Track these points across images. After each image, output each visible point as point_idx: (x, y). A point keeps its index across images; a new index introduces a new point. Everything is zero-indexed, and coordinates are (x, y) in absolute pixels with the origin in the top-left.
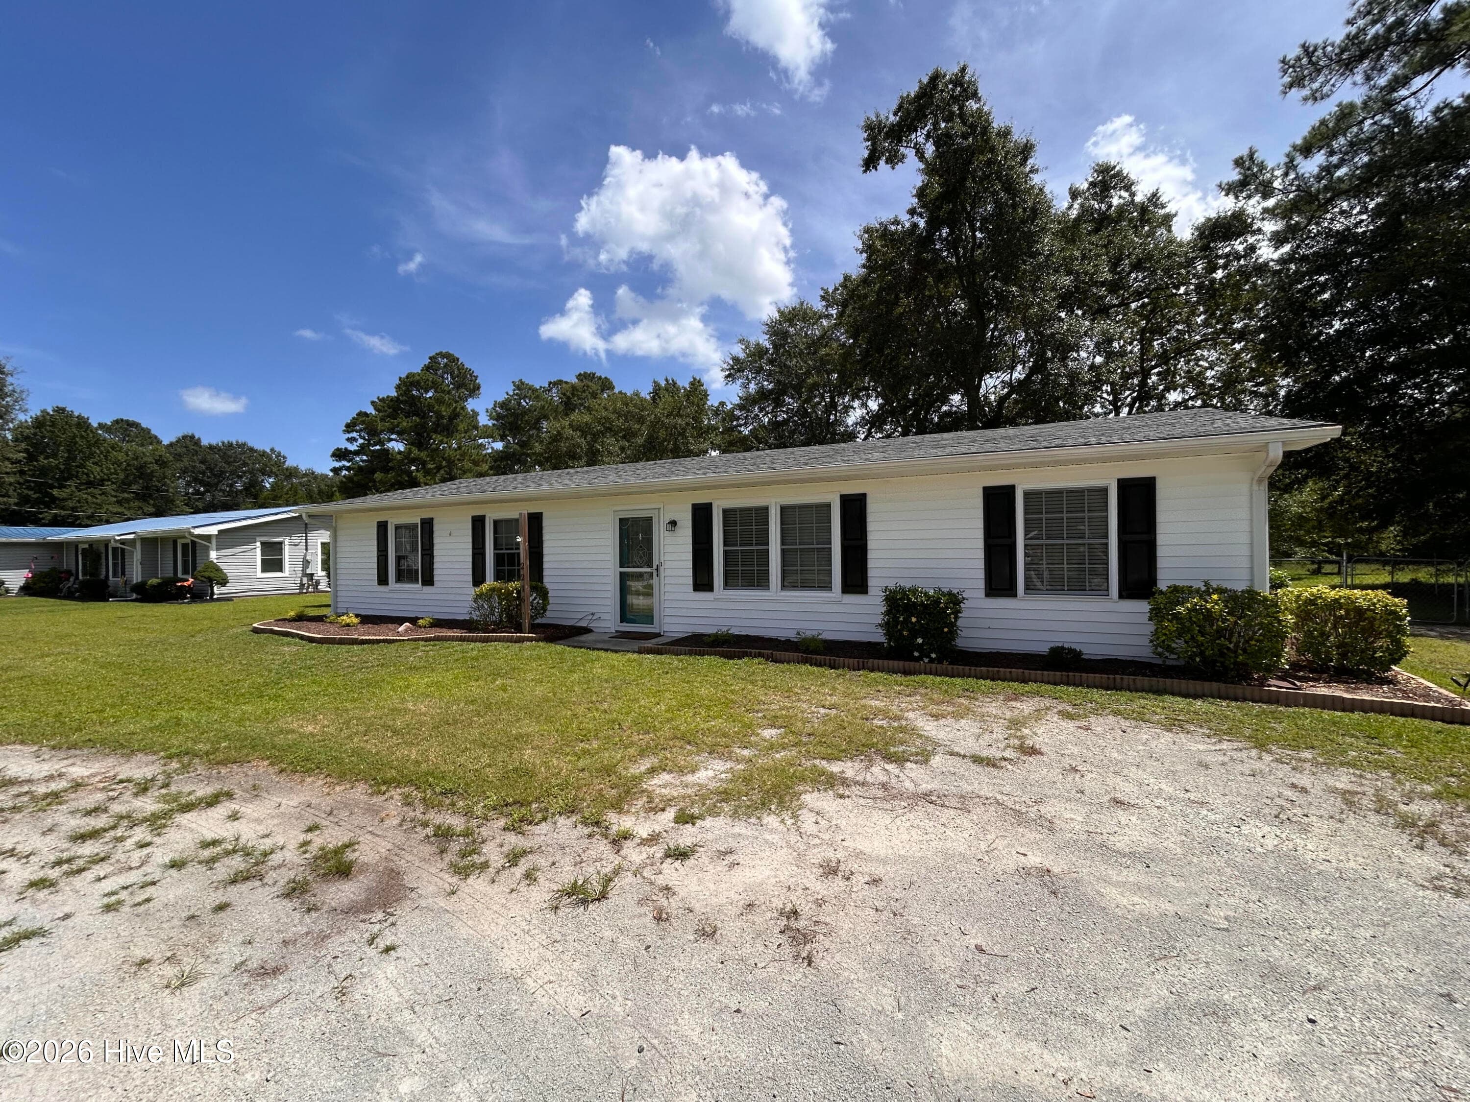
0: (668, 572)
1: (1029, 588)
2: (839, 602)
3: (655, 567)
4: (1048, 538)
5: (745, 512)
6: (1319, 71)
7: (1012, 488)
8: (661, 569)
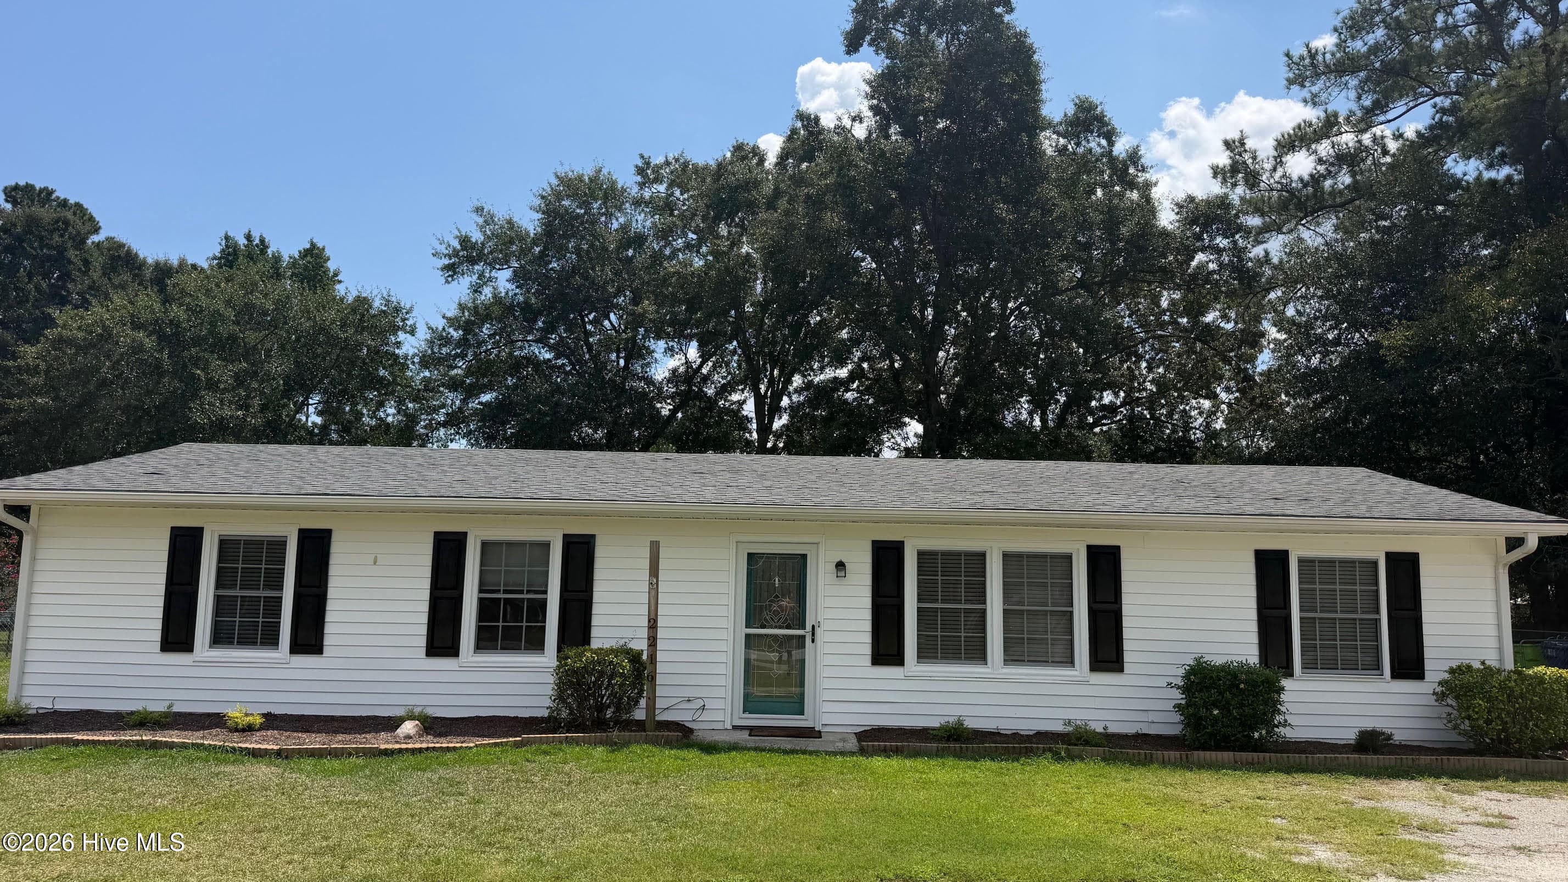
0: (829, 637)
1: (1306, 666)
2: (1086, 683)
3: (809, 628)
4: (1321, 611)
5: (952, 557)
6: (1317, 75)
7: (1286, 553)
8: (818, 632)
